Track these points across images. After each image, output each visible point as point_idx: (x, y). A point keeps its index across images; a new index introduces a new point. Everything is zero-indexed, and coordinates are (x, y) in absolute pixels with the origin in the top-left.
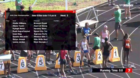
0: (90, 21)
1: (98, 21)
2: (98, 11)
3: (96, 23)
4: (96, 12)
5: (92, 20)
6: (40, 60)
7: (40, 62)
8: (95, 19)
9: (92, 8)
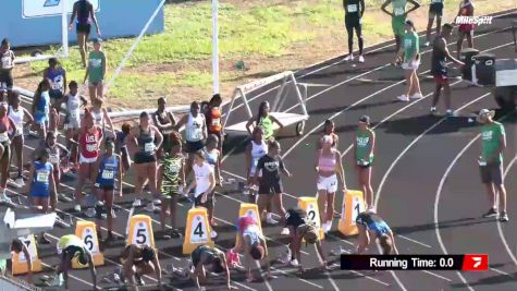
0: (284, 114)
1: (306, 117)
2: (306, 85)
3: (301, 122)
4: (302, 88)
5: (290, 112)
6: (139, 230)
7: (138, 235)
8: (299, 111)
9: (289, 78)
